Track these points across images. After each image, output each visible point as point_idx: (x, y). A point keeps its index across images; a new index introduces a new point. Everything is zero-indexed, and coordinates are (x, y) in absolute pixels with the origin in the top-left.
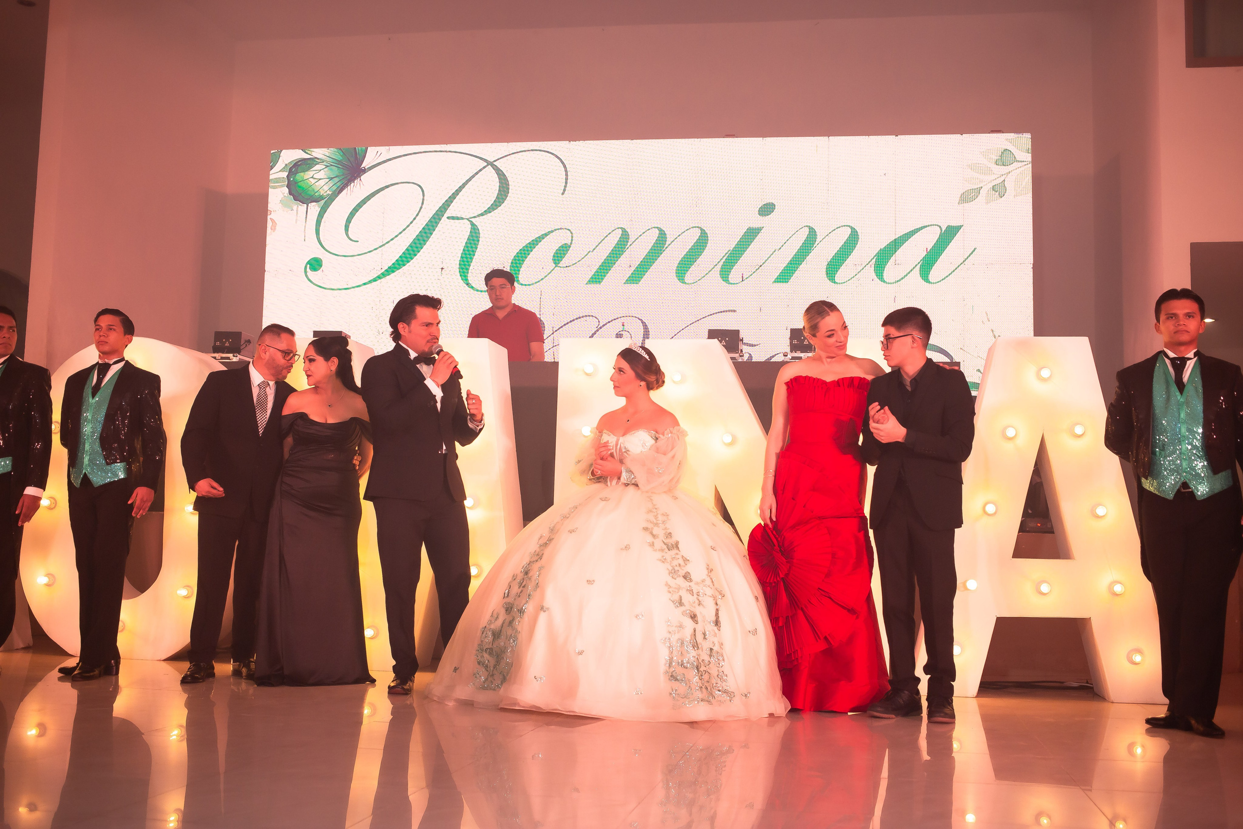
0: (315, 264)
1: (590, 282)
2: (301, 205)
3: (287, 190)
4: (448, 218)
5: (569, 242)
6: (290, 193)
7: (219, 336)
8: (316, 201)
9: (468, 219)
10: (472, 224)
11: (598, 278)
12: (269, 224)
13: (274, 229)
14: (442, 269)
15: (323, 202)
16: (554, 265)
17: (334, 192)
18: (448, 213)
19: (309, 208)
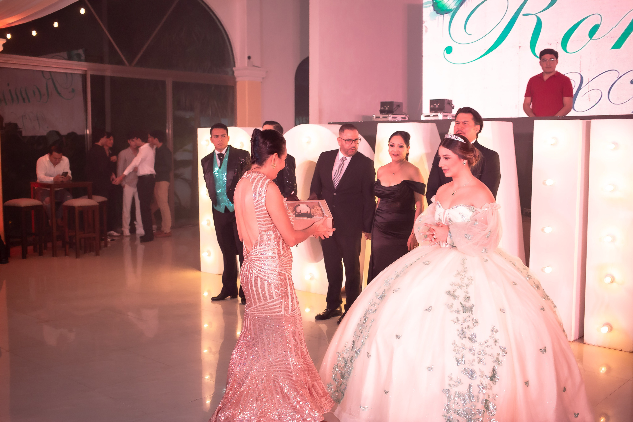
0: (449, 50)
1: (612, 48)
2: (441, 16)
3: (432, 8)
4: (524, 15)
5: (599, 24)
6: (434, 10)
7: (383, 104)
8: (448, 12)
9: (535, 14)
10: (537, 17)
11: (618, 45)
12: (424, 29)
13: (426, 31)
14: (520, 47)
15: (451, 13)
16: (590, 39)
17: (458, 6)
18: (523, 12)
19: (444, 17)
